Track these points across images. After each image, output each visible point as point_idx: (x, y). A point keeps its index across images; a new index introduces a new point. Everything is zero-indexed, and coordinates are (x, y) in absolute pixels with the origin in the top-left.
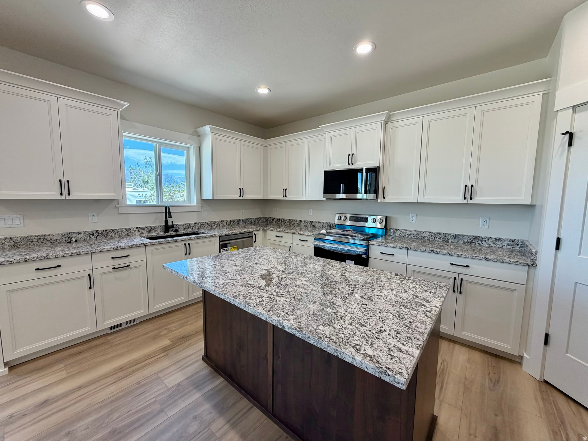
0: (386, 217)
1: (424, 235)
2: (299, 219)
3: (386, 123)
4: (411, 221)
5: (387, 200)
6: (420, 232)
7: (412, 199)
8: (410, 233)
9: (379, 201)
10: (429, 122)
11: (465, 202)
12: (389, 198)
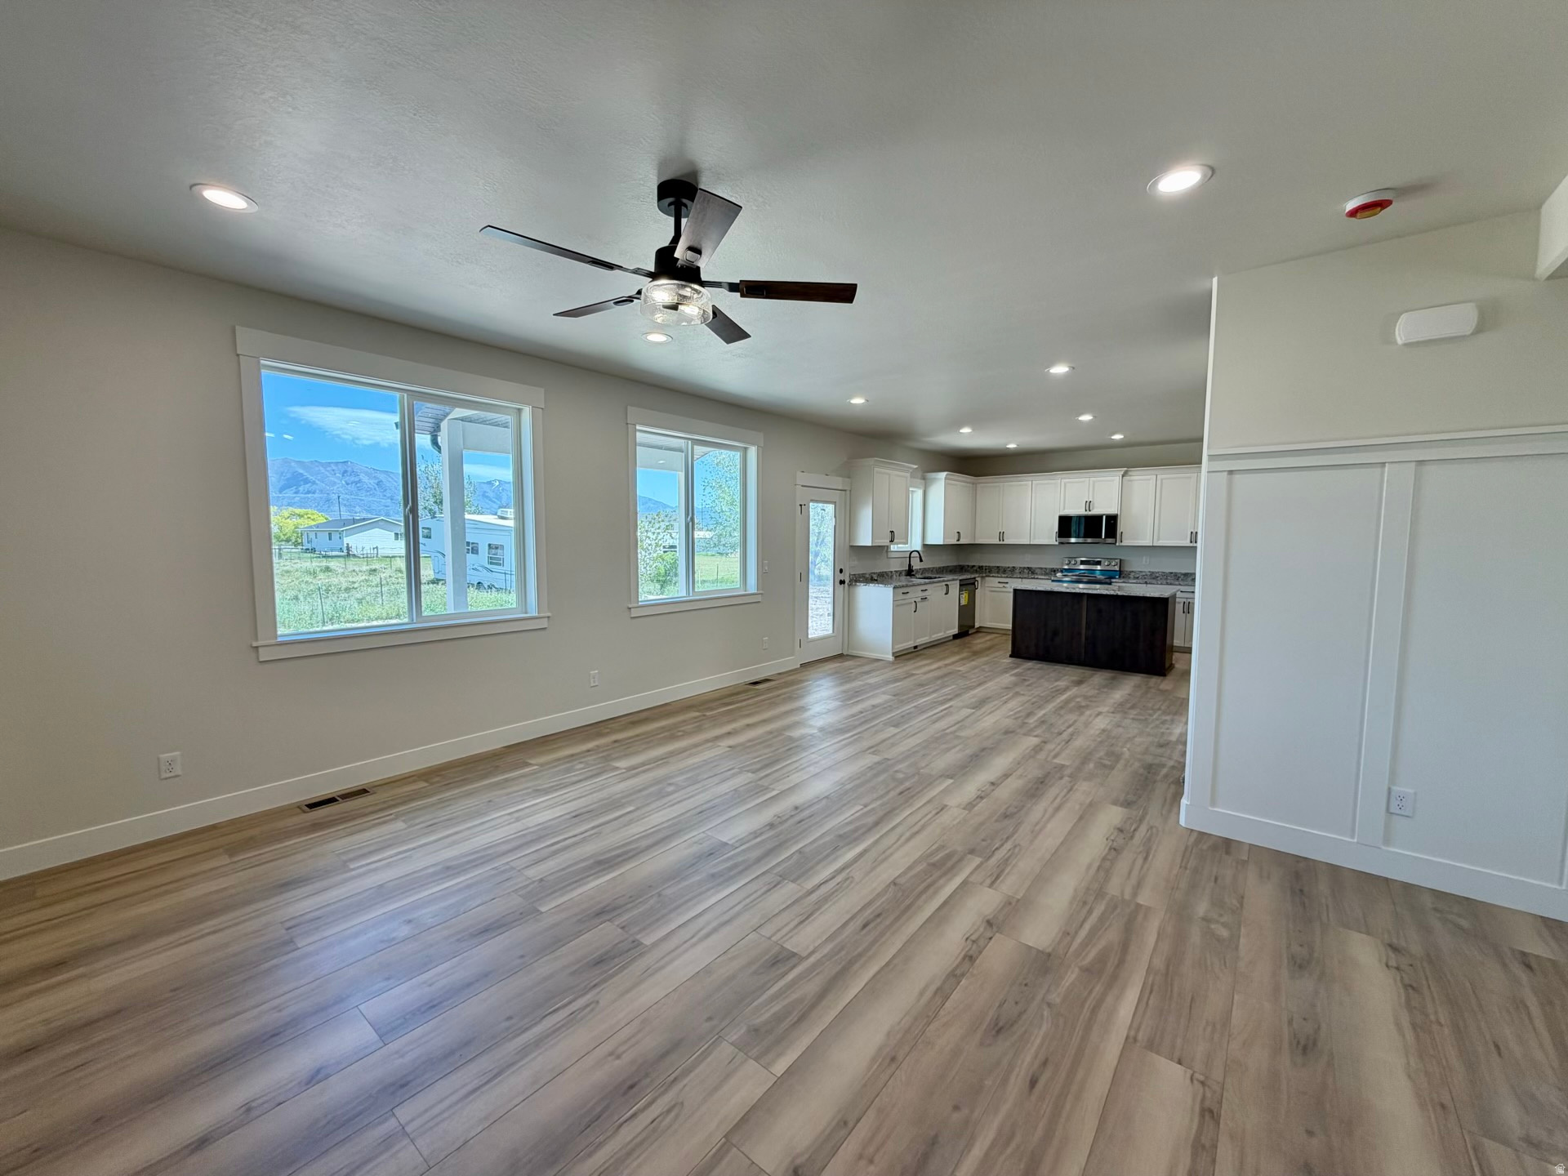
0: (1121, 560)
1: (1157, 575)
2: (1011, 566)
3: (1123, 476)
4: (1144, 562)
5: (1123, 544)
6: (1153, 572)
7: (1147, 542)
8: (1144, 574)
9: (1117, 544)
10: (1162, 480)
11: (1191, 545)
12: (1126, 543)
